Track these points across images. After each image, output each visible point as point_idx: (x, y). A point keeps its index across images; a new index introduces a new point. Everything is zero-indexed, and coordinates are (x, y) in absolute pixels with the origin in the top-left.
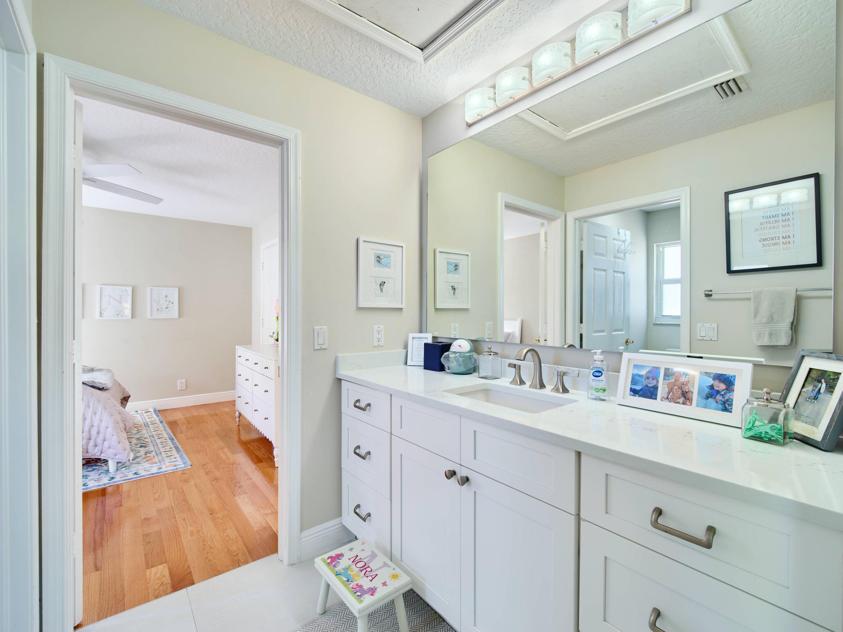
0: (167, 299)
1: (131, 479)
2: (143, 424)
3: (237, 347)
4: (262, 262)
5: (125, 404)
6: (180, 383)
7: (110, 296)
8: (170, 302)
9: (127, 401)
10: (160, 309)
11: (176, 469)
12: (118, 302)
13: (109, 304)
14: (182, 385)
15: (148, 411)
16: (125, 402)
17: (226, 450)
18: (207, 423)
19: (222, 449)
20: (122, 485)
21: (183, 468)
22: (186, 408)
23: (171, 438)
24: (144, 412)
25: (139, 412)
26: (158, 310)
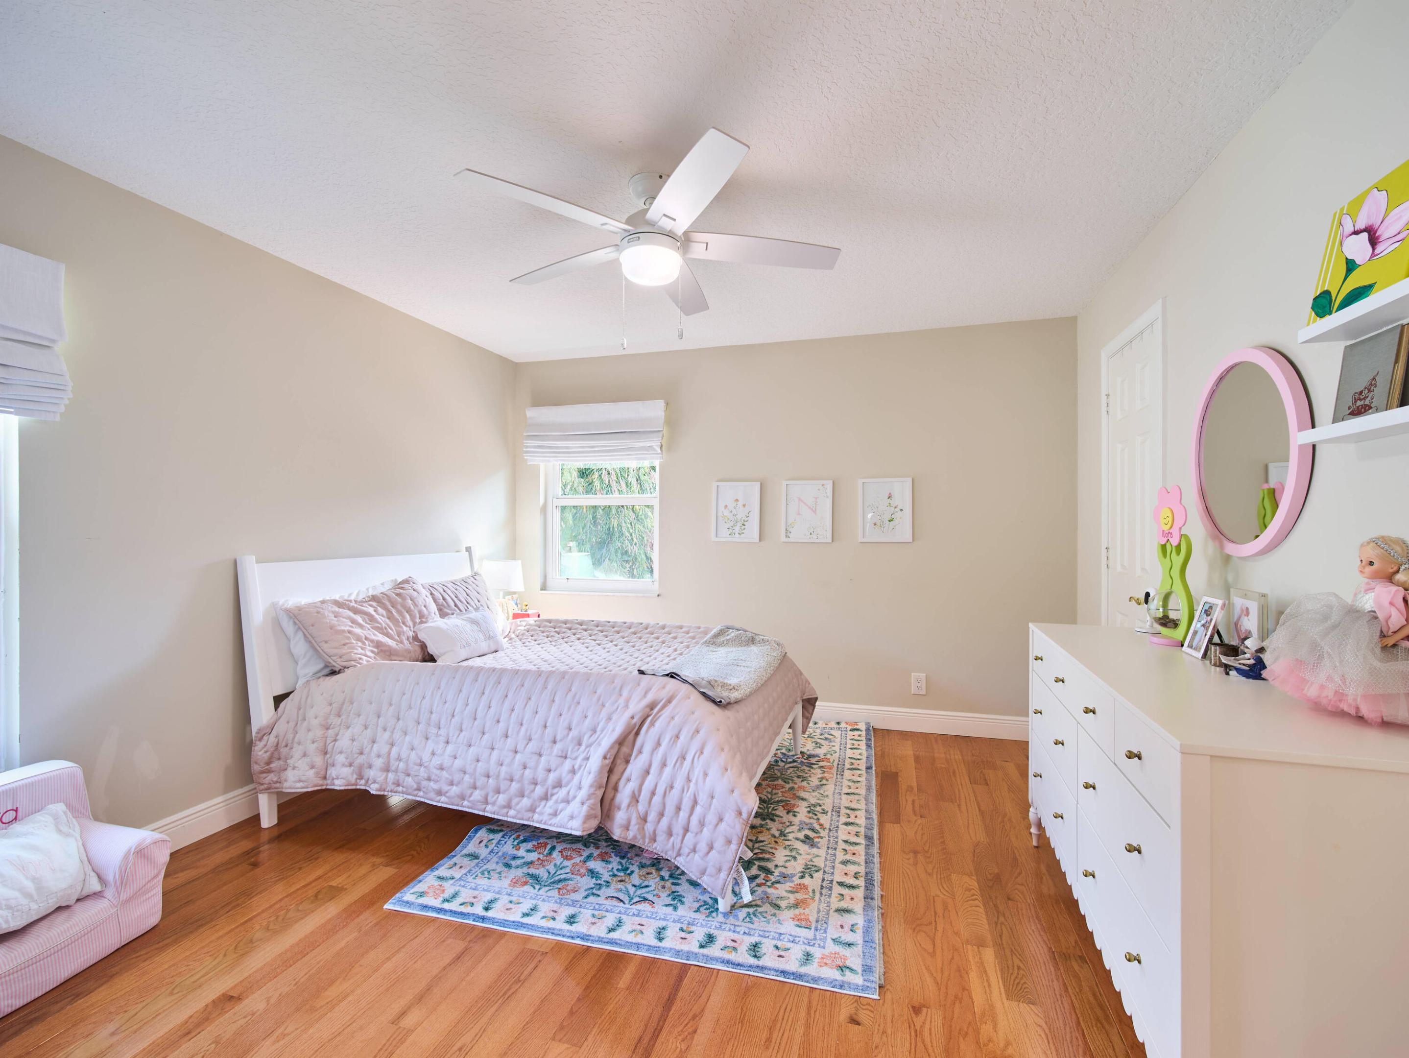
0: (891, 502)
1: (739, 965)
2: (835, 764)
3: (1031, 625)
4: (1104, 392)
5: (811, 711)
6: (917, 680)
7: (800, 500)
8: (896, 507)
9: (813, 705)
10: (878, 523)
11: (841, 987)
12: (810, 508)
13: (799, 514)
14: (919, 685)
15: (857, 727)
16: (810, 708)
17: (989, 955)
18: (959, 806)
19: (981, 944)
20: (718, 973)
21: (857, 988)
22: (926, 736)
23: (869, 834)
24: (849, 728)
25: (843, 725)
26: (875, 524)
